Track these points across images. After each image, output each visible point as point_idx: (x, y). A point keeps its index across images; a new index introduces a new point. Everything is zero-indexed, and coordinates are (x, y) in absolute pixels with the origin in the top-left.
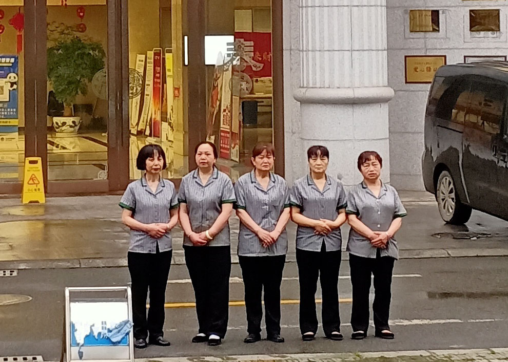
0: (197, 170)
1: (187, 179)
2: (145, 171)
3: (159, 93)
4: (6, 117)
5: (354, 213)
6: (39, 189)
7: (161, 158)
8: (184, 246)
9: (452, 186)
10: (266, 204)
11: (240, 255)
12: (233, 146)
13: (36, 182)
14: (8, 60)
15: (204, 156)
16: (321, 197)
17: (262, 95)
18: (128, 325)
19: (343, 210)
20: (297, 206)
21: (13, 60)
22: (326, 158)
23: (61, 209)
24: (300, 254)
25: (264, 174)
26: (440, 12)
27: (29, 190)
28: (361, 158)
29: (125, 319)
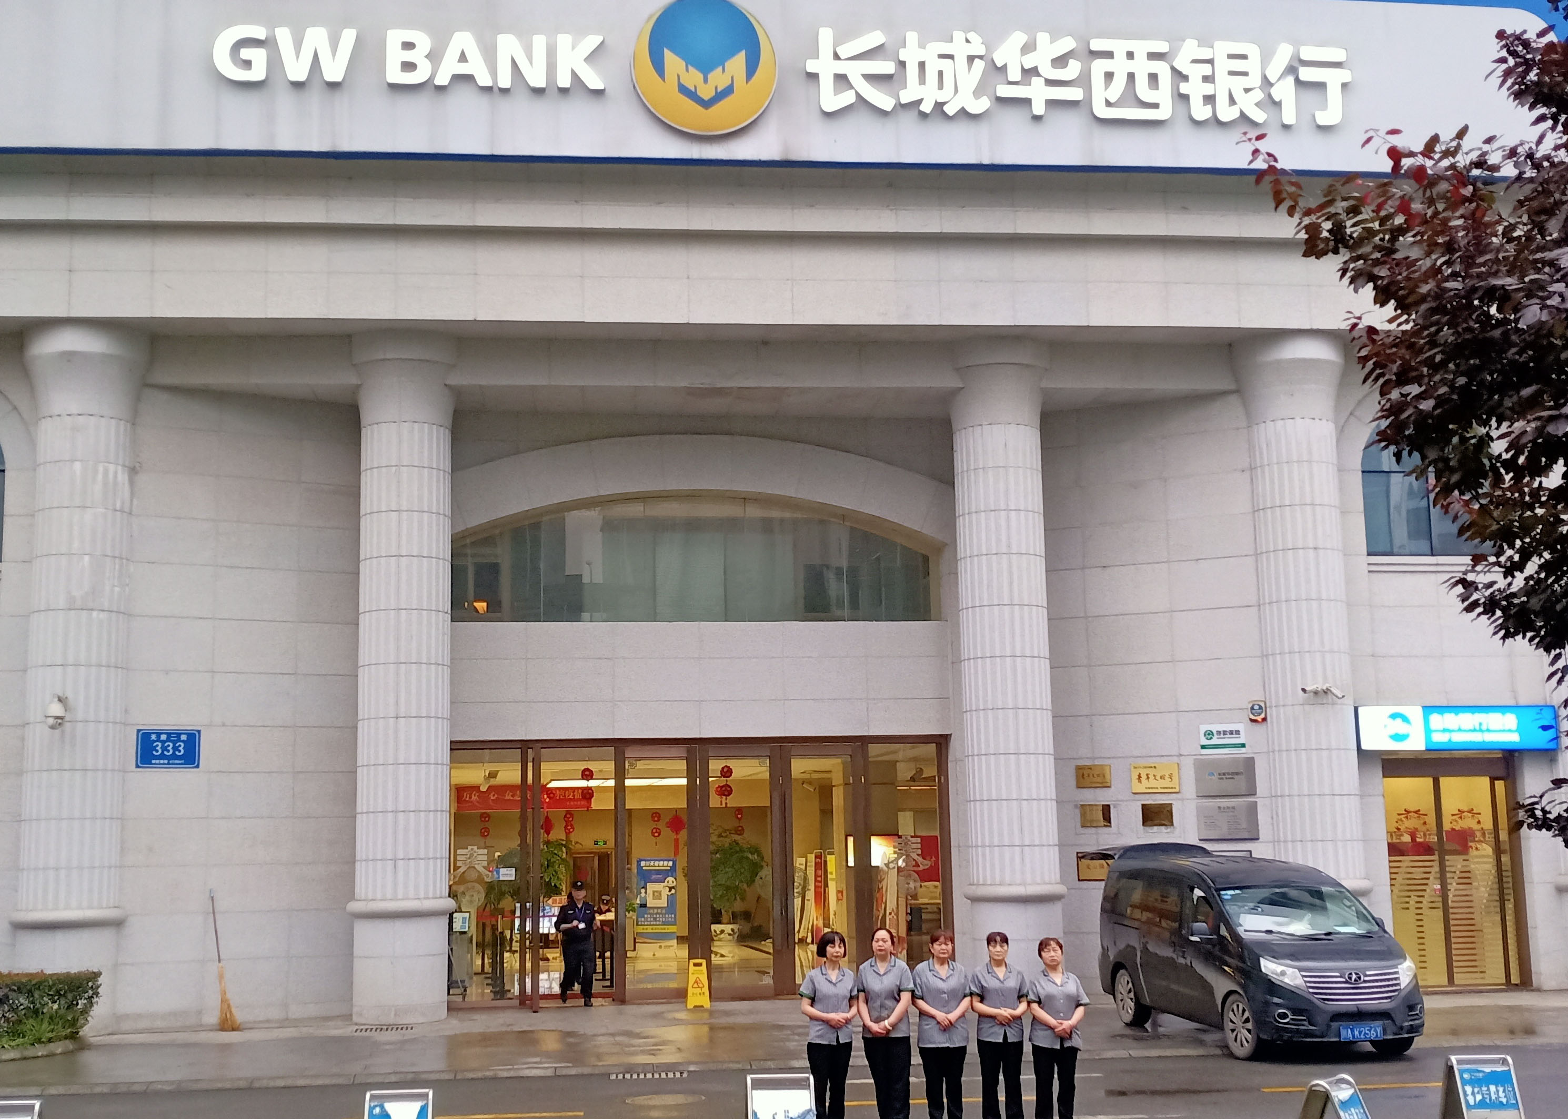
0: (874, 958)
1: (864, 968)
2: (825, 959)
3: (821, 898)
4: (664, 924)
5: (1035, 1002)
6: (704, 993)
7: (842, 945)
8: (863, 1038)
9: (1130, 985)
10: (945, 993)
11: (921, 1046)
12: (900, 950)
13: (701, 985)
14: (666, 863)
15: (881, 943)
16: (1002, 985)
17: (926, 901)
18: (811, 1113)
19: (1024, 999)
20: (978, 995)
21: (671, 863)
22: (1005, 944)
23: (727, 1013)
24: (982, 1045)
25: (942, 961)
26: (1112, 807)
27: (693, 994)
28: (1041, 944)
29: (808, 1107)
